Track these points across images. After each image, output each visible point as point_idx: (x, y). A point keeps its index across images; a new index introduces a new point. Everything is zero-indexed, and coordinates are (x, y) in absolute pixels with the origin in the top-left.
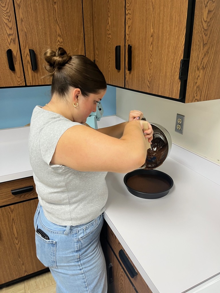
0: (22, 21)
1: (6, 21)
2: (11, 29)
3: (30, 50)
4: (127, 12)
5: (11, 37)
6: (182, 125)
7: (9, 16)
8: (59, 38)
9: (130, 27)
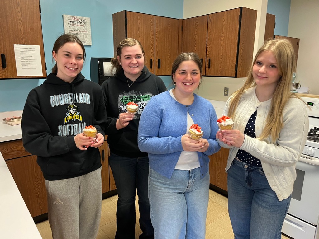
0: (157, 46)
1: (151, 46)
2: (153, 50)
3: (158, 59)
4: (207, 46)
5: (152, 53)
6: (227, 92)
7: (153, 44)
8: (169, 54)
9: (209, 52)
